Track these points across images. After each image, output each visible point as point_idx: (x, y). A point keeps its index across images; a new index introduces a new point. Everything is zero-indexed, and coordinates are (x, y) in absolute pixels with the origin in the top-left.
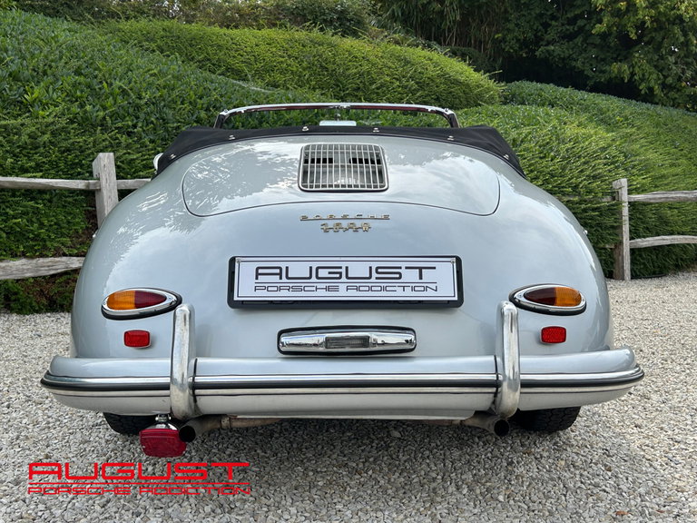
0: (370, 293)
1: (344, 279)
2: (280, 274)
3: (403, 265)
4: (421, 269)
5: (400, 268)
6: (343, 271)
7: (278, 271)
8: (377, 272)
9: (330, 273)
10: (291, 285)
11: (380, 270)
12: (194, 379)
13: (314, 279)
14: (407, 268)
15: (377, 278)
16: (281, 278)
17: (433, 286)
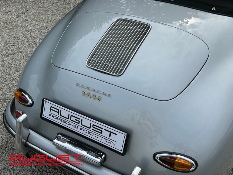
0: (88, 135)
1: (80, 124)
2: (58, 112)
3: (104, 128)
4: (111, 132)
5: (102, 129)
6: (80, 121)
7: (57, 111)
8: (93, 127)
9: (75, 120)
10: (61, 119)
11: (94, 126)
12: (26, 142)
13: (69, 120)
14: (105, 130)
15: (92, 129)
16: (58, 114)
17: (114, 142)
